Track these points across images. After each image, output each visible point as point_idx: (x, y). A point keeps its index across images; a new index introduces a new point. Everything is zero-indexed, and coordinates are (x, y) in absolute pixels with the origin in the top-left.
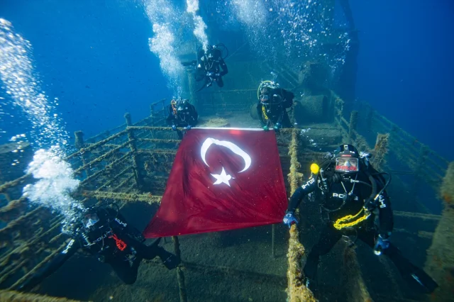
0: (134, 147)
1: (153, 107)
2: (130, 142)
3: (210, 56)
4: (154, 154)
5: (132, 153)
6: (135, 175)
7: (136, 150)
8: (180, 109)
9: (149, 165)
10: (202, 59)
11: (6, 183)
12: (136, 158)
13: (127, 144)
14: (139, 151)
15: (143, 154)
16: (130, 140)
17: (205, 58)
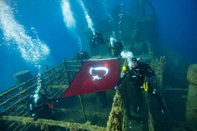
0: (66, 69)
1: (74, 54)
2: (65, 67)
3: (96, 36)
4: (74, 71)
5: (65, 72)
6: (67, 80)
7: (67, 70)
8: (82, 54)
9: (72, 76)
10: (93, 38)
11: (23, 83)
12: (67, 74)
13: (64, 68)
14: (68, 71)
15: (69, 72)
16: (64, 67)
17: (94, 37)
